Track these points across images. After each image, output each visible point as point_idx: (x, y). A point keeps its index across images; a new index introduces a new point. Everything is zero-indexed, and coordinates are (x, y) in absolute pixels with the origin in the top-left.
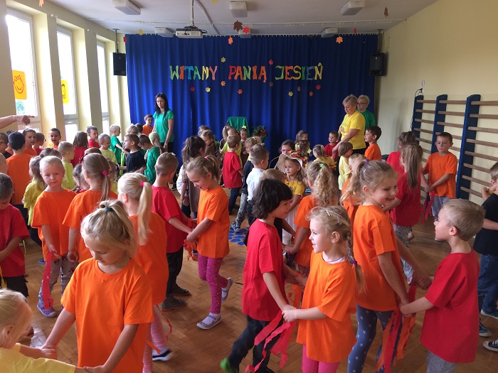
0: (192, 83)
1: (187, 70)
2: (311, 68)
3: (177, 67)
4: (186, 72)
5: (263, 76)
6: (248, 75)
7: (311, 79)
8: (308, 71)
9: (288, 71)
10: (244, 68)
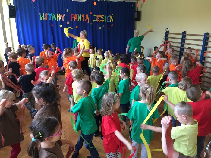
0: (52, 22)
3: (43, 14)
4: (48, 16)
5: (87, 20)
6: (80, 19)
7: (109, 22)
8: (107, 18)
9: (99, 17)
10: (78, 15)
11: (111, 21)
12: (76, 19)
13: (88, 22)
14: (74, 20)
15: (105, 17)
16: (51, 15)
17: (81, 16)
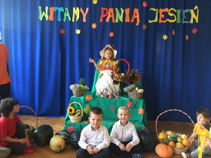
0: (62, 25)
1: (57, 11)
2: (187, 11)
3: (47, 8)
4: (56, 13)
5: (136, 19)
7: (187, 22)
8: (184, 14)
9: (163, 13)
10: (117, 9)
11: (192, 22)
12: (111, 18)
13: (137, 24)
14: (107, 20)
17: (122, 11)
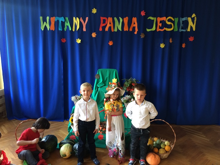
0: (63, 34)
1: (58, 21)
2: (184, 19)
3: (48, 18)
5: (134, 28)
6: (118, 26)
7: (184, 30)
8: (181, 22)
9: (161, 22)
11: (189, 30)
15: (176, 20)
16: (61, 19)
17: (121, 20)
